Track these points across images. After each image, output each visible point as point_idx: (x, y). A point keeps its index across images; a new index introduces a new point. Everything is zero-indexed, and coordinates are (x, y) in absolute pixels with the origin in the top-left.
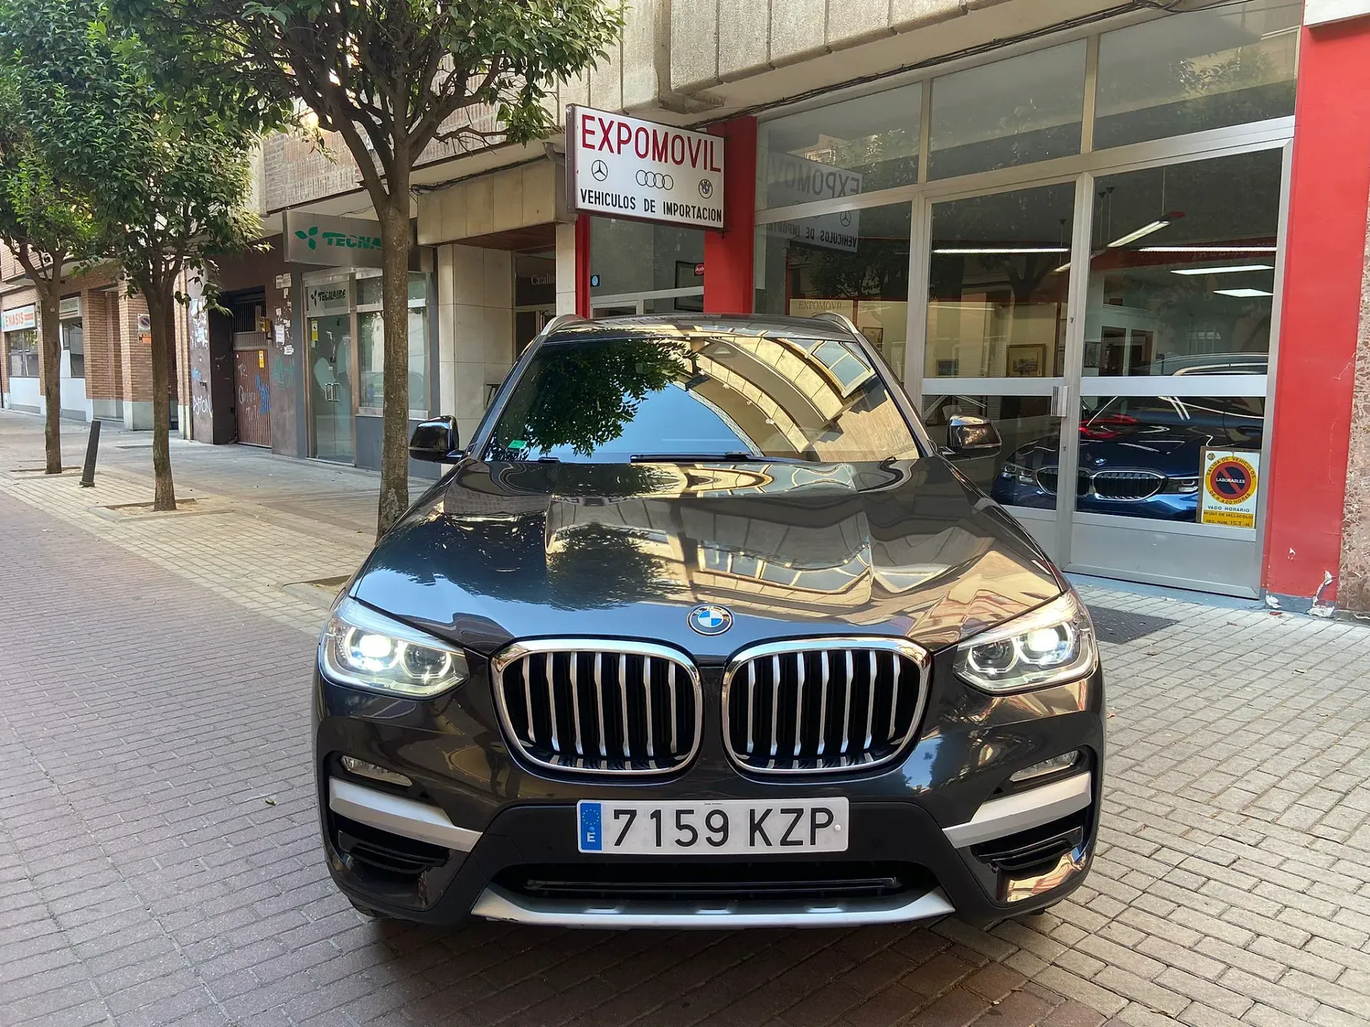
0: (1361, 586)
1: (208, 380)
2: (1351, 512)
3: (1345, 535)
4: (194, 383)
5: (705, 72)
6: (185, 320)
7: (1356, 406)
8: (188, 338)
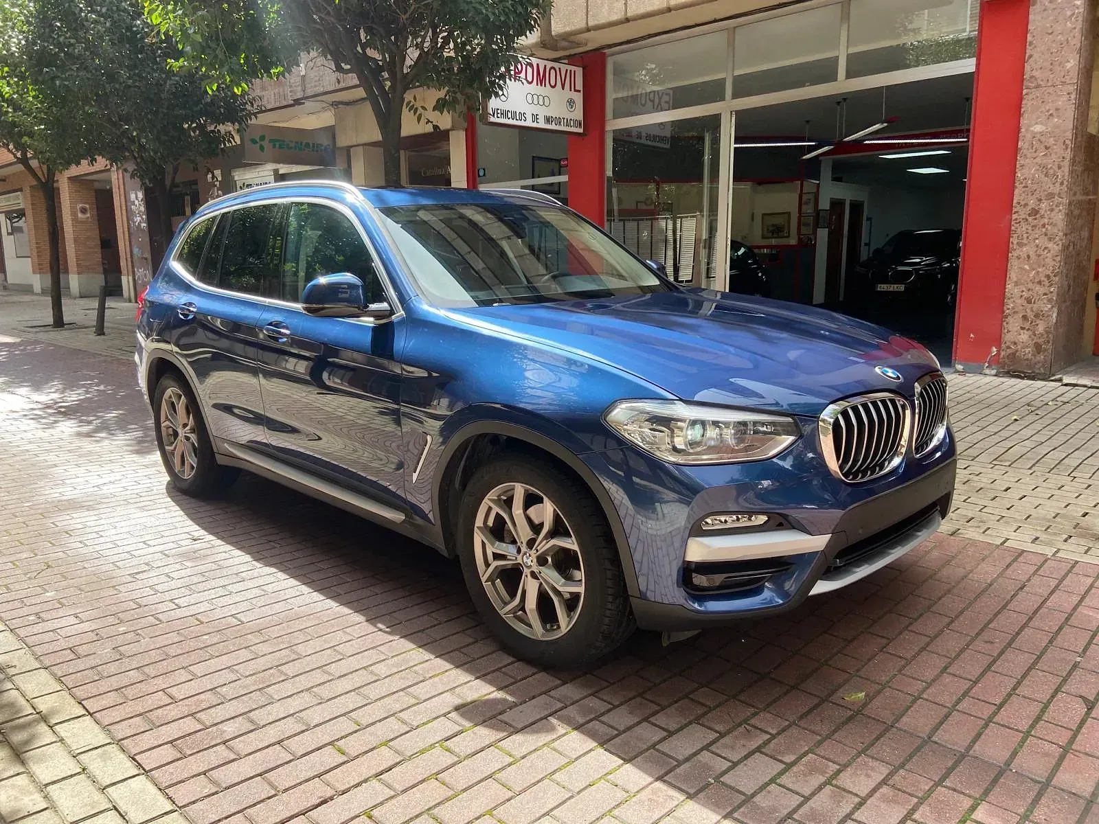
0: (1014, 354)
1: (148, 255)
2: (1008, 309)
3: (1005, 323)
4: (135, 258)
5: (578, 23)
6: (124, 208)
7: (1012, 243)
8: (128, 223)
